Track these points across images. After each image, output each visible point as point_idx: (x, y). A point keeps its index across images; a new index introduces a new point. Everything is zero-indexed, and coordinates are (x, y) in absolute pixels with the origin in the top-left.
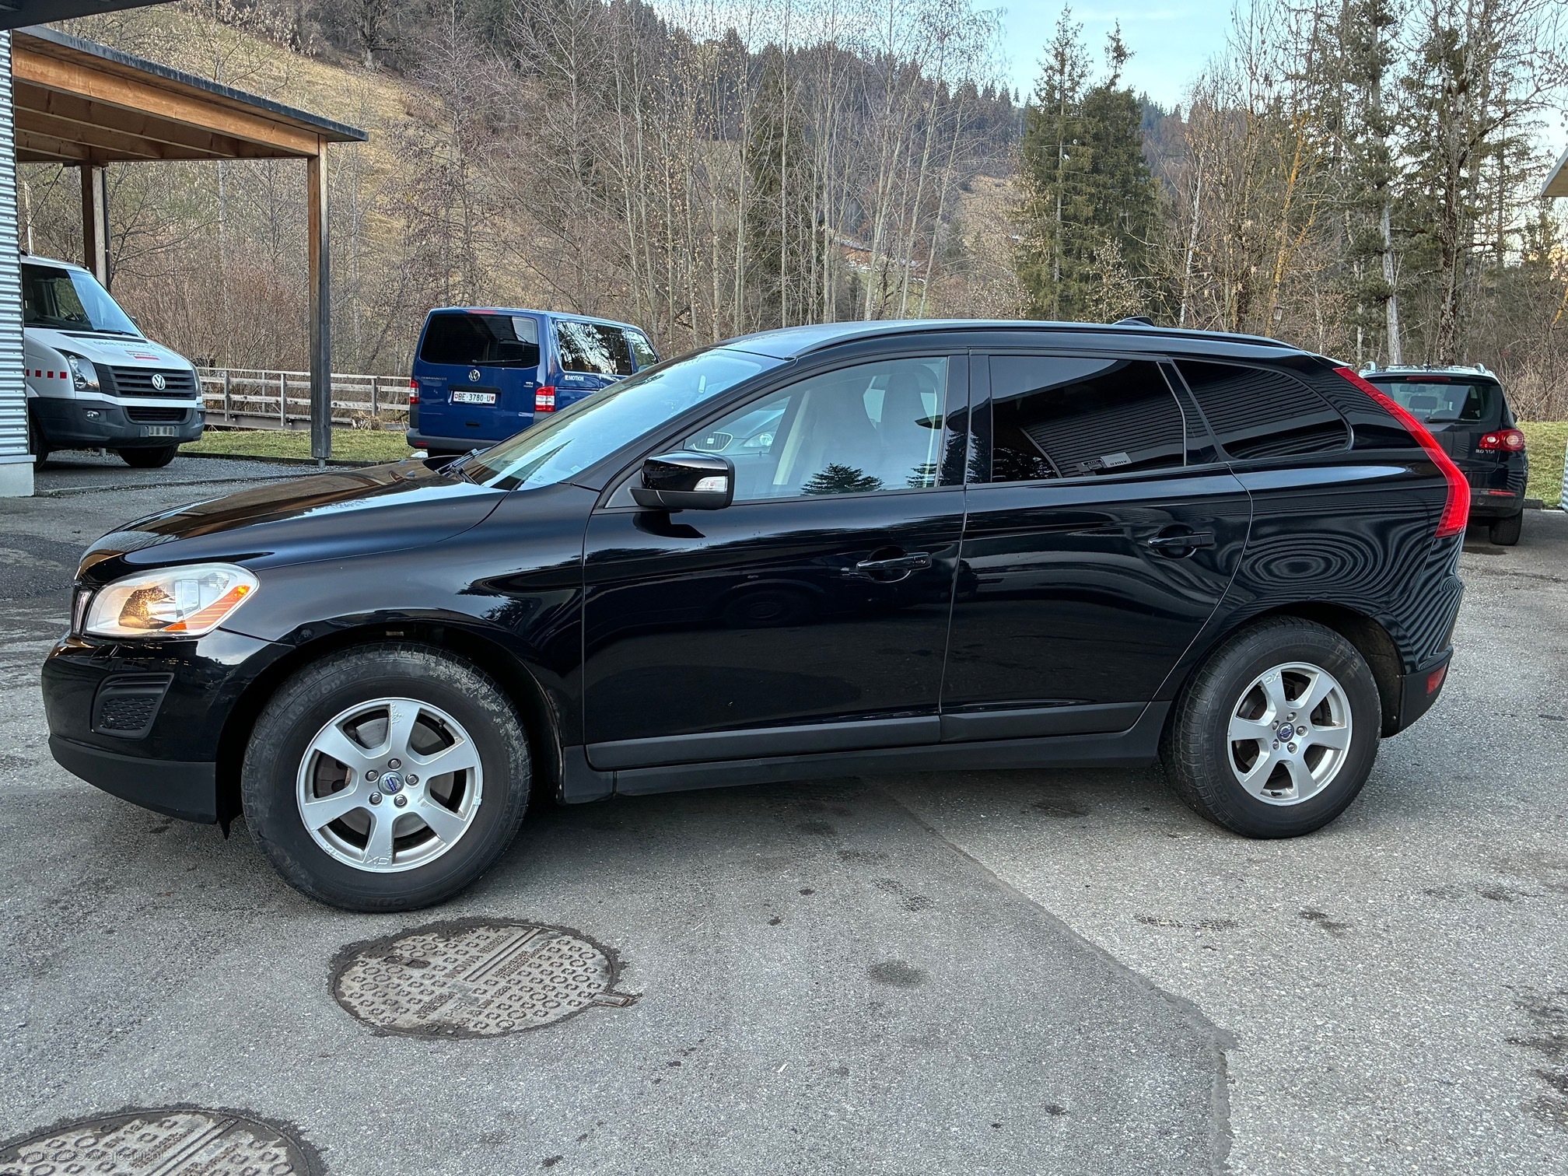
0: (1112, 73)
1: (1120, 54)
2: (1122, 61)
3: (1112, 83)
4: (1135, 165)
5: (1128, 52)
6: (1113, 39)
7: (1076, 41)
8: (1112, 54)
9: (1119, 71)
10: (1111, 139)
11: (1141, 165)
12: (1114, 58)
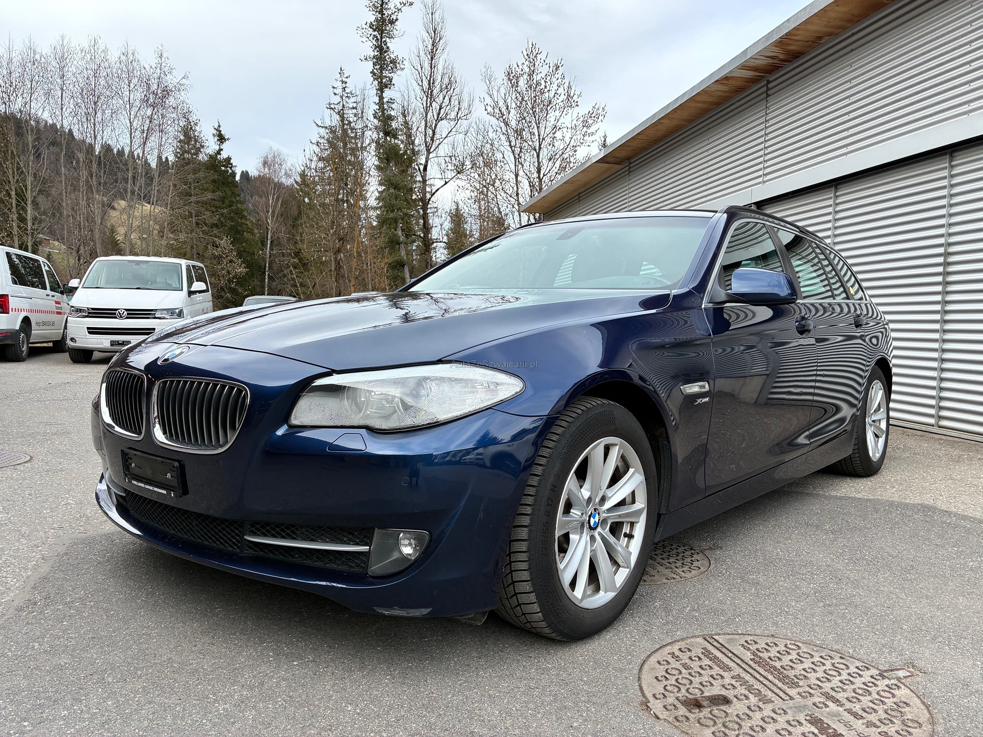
0: (217, 148)
1: (221, 139)
2: (223, 143)
3: (219, 152)
4: (235, 198)
5: (226, 137)
6: (217, 130)
7: (198, 128)
8: (216, 138)
9: (221, 147)
10: (220, 183)
11: (238, 198)
12: (218, 140)
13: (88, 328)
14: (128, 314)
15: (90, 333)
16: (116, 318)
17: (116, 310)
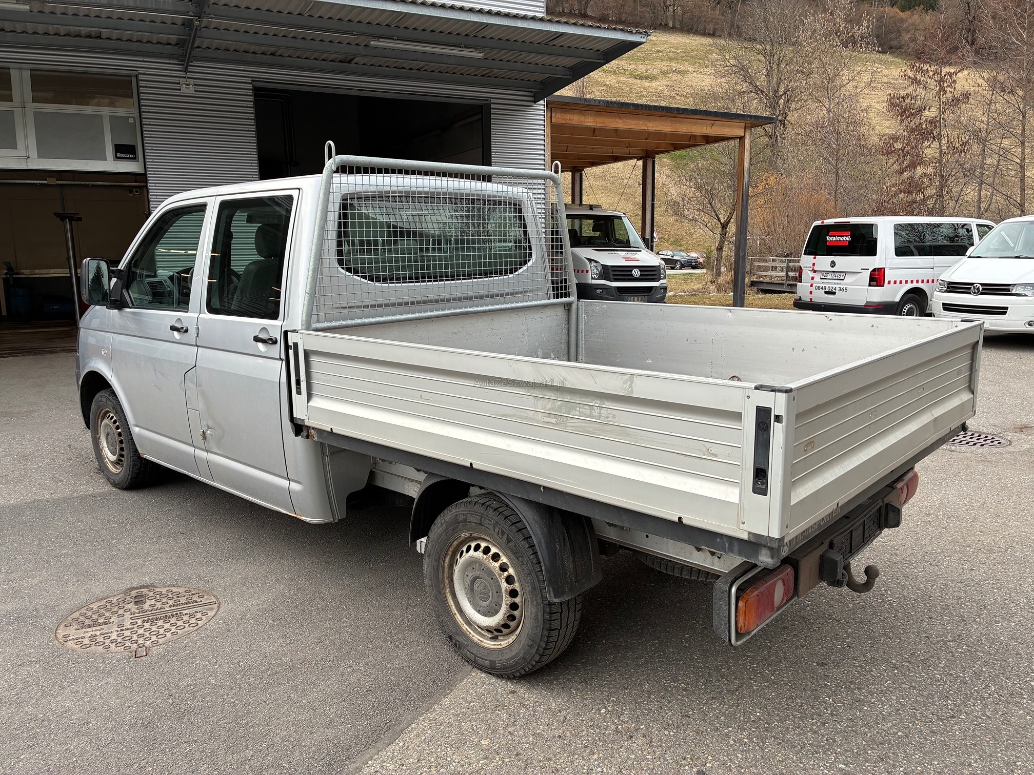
13: (944, 304)
14: (983, 289)
15: (945, 309)
16: (969, 293)
17: (972, 284)
